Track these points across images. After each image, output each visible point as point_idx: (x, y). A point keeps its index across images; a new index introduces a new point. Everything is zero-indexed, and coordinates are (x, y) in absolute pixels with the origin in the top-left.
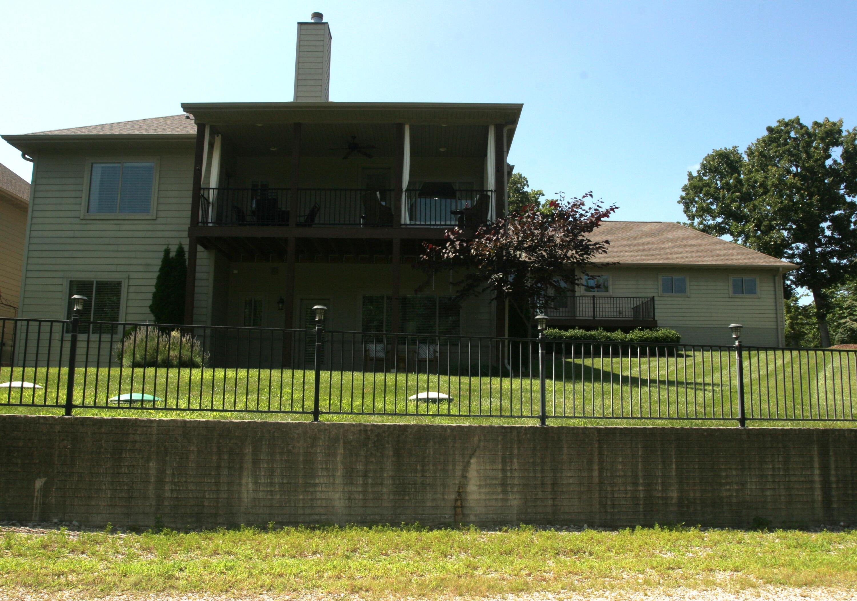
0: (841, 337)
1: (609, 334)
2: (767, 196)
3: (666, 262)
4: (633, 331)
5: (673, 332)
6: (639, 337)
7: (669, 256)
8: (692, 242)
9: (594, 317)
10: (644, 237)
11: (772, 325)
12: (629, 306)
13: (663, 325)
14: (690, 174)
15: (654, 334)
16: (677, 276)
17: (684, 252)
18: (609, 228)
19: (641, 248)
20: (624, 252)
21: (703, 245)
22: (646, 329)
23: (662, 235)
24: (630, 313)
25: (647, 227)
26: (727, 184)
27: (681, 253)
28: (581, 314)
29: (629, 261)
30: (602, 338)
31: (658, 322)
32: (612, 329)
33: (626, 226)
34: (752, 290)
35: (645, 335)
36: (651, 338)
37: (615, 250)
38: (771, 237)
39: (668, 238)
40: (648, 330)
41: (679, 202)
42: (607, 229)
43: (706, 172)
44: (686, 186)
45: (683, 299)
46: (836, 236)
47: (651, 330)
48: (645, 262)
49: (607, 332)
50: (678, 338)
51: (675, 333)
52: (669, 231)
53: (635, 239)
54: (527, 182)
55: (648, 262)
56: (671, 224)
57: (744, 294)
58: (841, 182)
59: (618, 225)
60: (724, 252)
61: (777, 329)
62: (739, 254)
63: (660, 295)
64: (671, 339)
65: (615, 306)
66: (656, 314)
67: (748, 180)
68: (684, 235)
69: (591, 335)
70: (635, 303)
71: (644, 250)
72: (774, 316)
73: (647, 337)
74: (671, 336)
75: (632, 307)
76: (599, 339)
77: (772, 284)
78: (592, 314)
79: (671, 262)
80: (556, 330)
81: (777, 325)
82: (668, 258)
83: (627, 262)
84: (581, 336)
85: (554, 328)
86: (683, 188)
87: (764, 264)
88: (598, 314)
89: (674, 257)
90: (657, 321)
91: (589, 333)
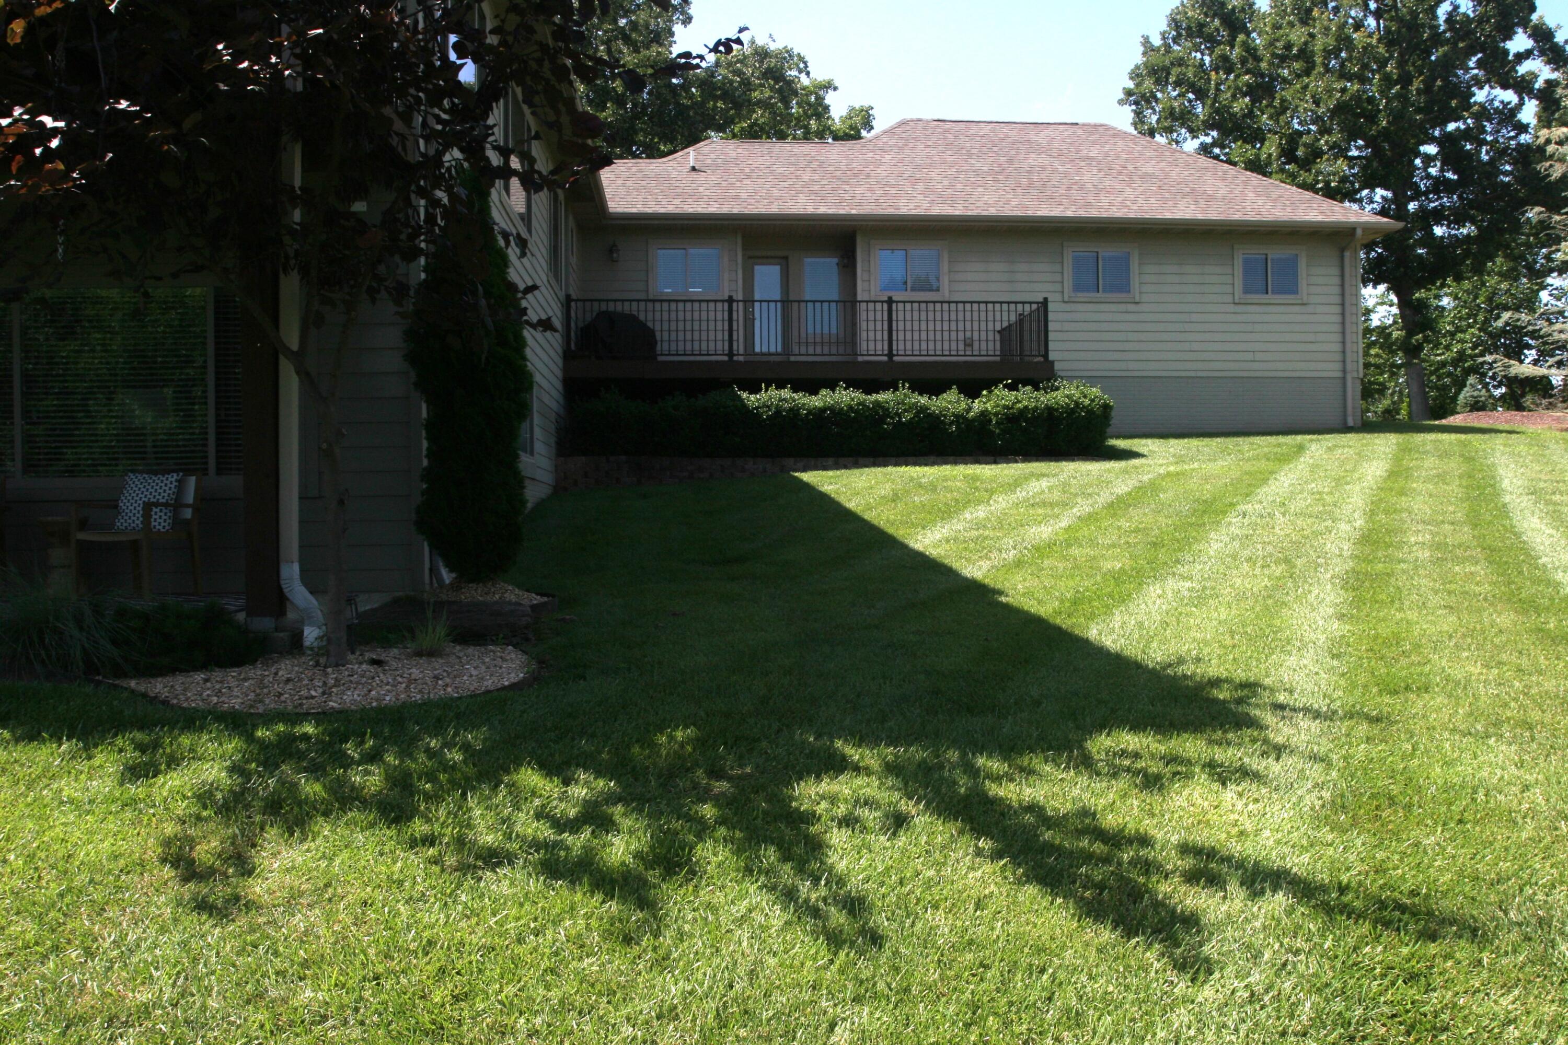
0: (1472, 396)
1: (923, 400)
2: (1312, 78)
3: (1082, 213)
4: (990, 392)
5: (1095, 391)
6: (1005, 407)
7: (1091, 199)
8: (1149, 168)
9: (890, 355)
10: (1033, 155)
11: (1332, 370)
12: (991, 326)
13: (1069, 374)
14: (1146, 42)
15: (1045, 399)
16: (1108, 251)
17: (1128, 190)
18: (950, 136)
19: (1024, 182)
20: (980, 189)
21: (1173, 174)
22: (1024, 386)
23: (1078, 151)
24: (991, 345)
25: (1042, 134)
26: (1225, 58)
27: (1121, 192)
28: (872, 346)
29: (992, 211)
30: (905, 411)
31: (1057, 366)
32: (935, 388)
33: (992, 131)
34: (1289, 285)
35: (1019, 402)
36: (1036, 408)
37: (959, 186)
38: (1319, 173)
39: (1092, 159)
40: (1029, 388)
41: (1121, 102)
42: (945, 138)
43: (1179, 35)
44: (1137, 67)
45: (1122, 307)
46: (1450, 175)
47: (1037, 389)
48: (1030, 213)
49: (921, 394)
50: (1106, 407)
51: (1099, 393)
52: (1094, 143)
53: (1010, 161)
54: (805, 63)
55: (1039, 213)
56: (1101, 129)
57: (1270, 295)
58: (1471, 52)
59: (974, 129)
60: (1223, 191)
61: (1344, 379)
62: (1259, 196)
63: (1066, 299)
64: (1090, 411)
65: (953, 327)
66: (1051, 346)
67: (1271, 44)
68: (1130, 153)
69: (877, 404)
70: (1005, 318)
71: (1031, 185)
72: (1337, 347)
73: (1026, 407)
74: (1087, 402)
75: (998, 328)
76: (897, 414)
77: (1335, 271)
78: (886, 347)
79: (1094, 213)
80: (786, 393)
81: (1344, 371)
82: (1088, 204)
83: (985, 213)
84: (850, 408)
85: (780, 386)
86: (1133, 72)
87: (1320, 218)
88: (901, 347)
89: (1104, 201)
90: (1053, 362)
91: (874, 397)
